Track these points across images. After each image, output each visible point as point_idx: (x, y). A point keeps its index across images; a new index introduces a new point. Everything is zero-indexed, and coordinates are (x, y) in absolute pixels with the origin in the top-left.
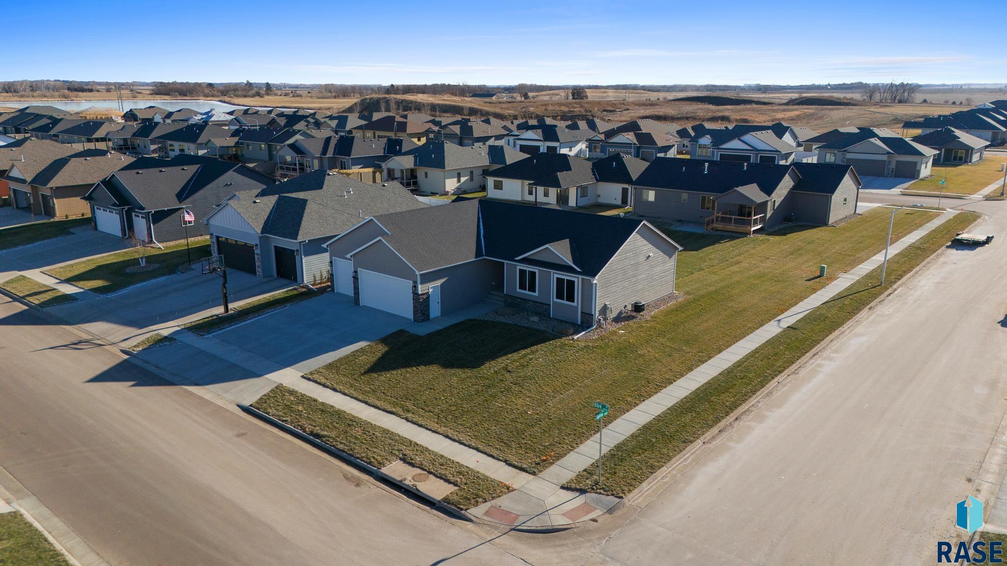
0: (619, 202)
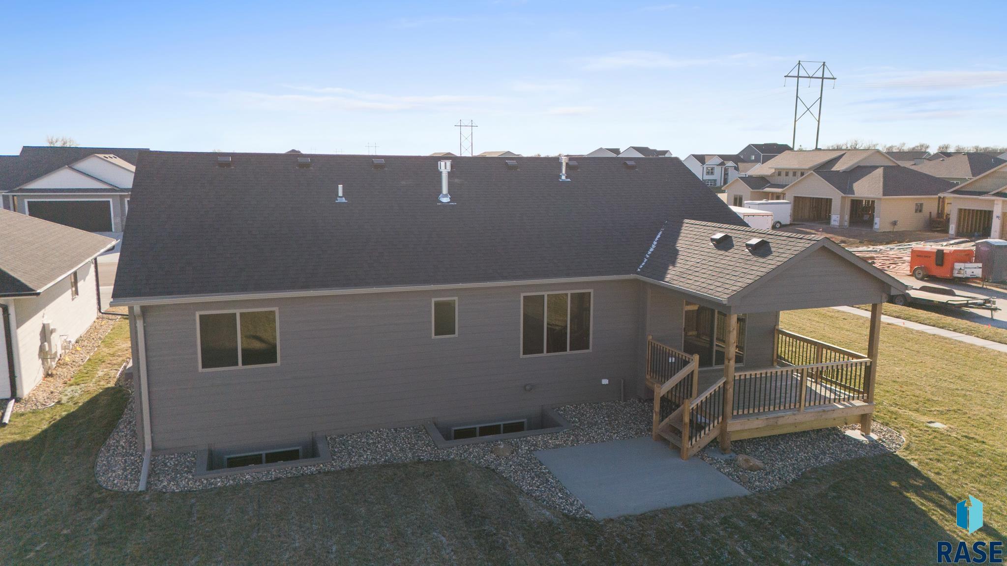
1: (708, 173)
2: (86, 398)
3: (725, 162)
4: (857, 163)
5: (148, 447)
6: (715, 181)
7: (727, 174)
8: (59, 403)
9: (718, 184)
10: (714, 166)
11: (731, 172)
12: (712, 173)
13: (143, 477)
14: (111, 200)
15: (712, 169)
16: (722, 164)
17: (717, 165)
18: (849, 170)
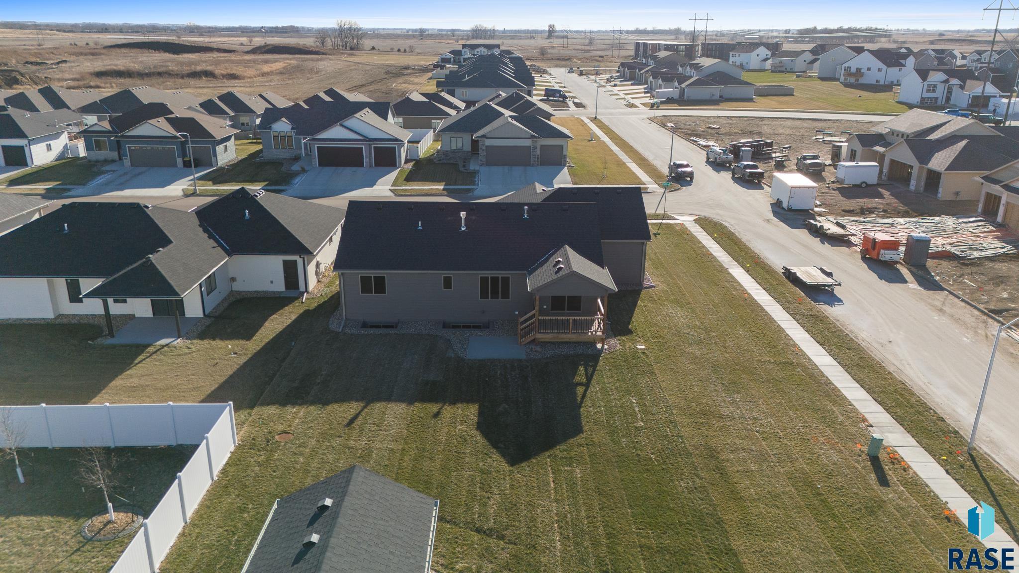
0: (279, 286)
1: (928, 91)
2: (330, 295)
3: (950, 79)
4: (955, 131)
5: (344, 318)
6: (936, 98)
7: (951, 92)
8: (321, 295)
9: (939, 103)
10: (936, 83)
11: (956, 91)
12: (934, 91)
13: (341, 327)
14: (364, 146)
15: (935, 86)
16: (946, 81)
17: (941, 82)
18: (943, 139)
